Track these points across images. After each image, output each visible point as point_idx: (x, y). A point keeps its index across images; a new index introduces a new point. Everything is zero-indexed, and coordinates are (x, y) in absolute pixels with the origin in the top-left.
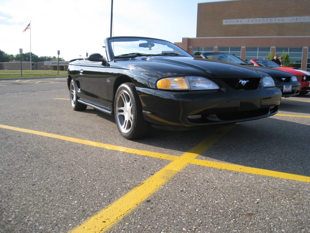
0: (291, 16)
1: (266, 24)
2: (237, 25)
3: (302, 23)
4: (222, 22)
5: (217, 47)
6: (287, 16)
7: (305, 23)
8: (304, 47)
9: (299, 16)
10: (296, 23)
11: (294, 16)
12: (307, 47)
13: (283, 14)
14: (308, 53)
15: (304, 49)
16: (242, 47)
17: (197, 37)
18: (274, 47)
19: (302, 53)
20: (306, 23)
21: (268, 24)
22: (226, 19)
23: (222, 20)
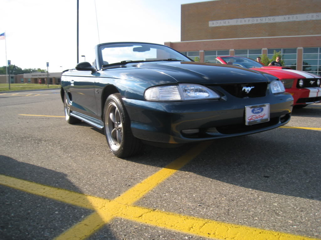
0: (282, 15)
1: (256, 24)
2: (225, 26)
3: (294, 22)
4: (208, 24)
5: (203, 51)
6: (278, 15)
7: (297, 22)
8: (299, 48)
9: (291, 14)
10: (289, 22)
11: (286, 14)
12: (302, 48)
13: (273, 13)
14: (303, 54)
16: (230, 50)
17: (181, 41)
18: (266, 49)
19: (297, 54)
20: (299, 22)
21: (258, 24)
22: (212, 20)
23: (208, 22)
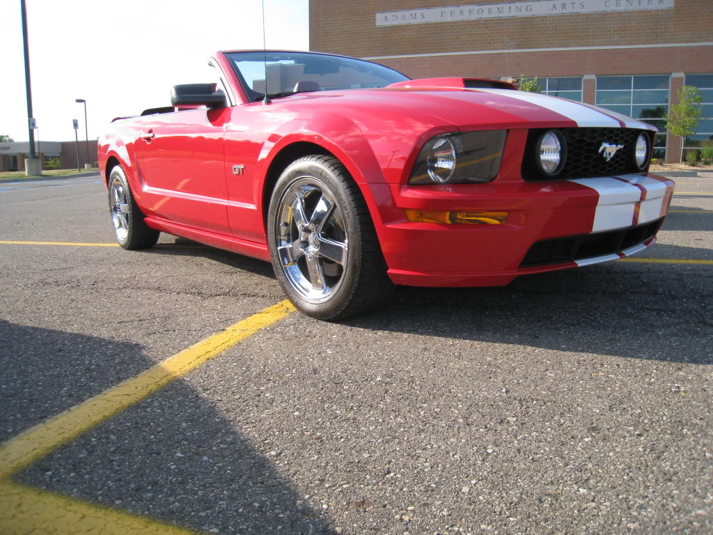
1: (487, 21)
2: (414, 25)
3: (578, 15)
4: (375, 20)
7: (584, 15)
8: (586, 77)
10: (563, 15)
12: (593, 77)
14: (596, 90)
15: (584, 80)
19: (582, 91)
20: (587, 15)
21: (492, 20)
22: (384, 10)
23: (374, 14)
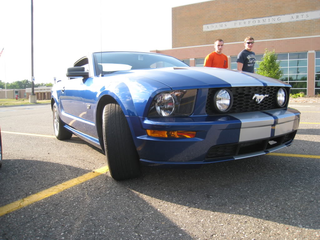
0: (289, 14)
1: (258, 26)
2: (222, 30)
3: (305, 21)
4: (203, 28)
5: (193, 59)
6: (284, 14)
7: (308, 21)
9: (300, 12)
10: (297, 22)
11: (294, 13)
12: (313, 52)
13: (278, 11)
14: (315, 59)
15: (309, 53)
19: (307, 59)
20: (310, 20)
21: (260, 25)
22: (207, 24)
23: (202, 25)
